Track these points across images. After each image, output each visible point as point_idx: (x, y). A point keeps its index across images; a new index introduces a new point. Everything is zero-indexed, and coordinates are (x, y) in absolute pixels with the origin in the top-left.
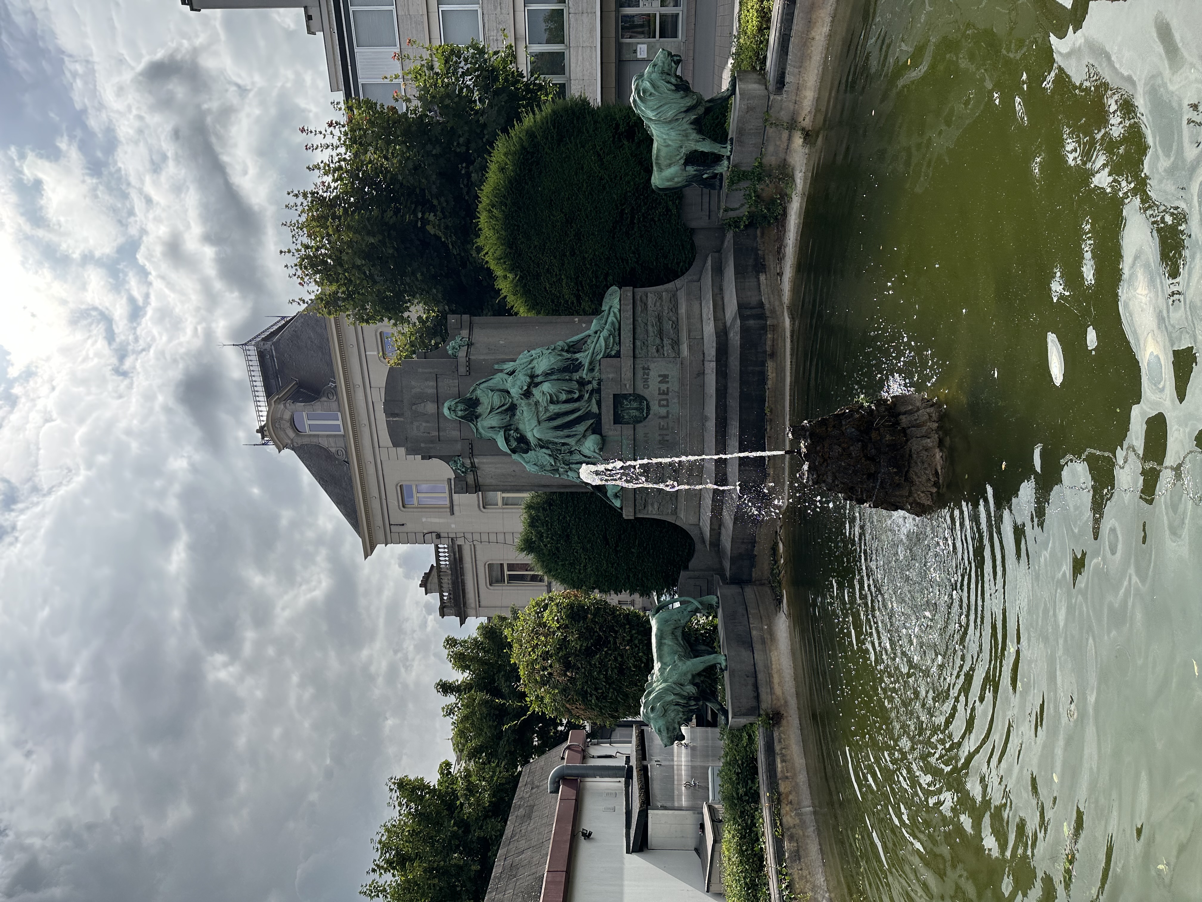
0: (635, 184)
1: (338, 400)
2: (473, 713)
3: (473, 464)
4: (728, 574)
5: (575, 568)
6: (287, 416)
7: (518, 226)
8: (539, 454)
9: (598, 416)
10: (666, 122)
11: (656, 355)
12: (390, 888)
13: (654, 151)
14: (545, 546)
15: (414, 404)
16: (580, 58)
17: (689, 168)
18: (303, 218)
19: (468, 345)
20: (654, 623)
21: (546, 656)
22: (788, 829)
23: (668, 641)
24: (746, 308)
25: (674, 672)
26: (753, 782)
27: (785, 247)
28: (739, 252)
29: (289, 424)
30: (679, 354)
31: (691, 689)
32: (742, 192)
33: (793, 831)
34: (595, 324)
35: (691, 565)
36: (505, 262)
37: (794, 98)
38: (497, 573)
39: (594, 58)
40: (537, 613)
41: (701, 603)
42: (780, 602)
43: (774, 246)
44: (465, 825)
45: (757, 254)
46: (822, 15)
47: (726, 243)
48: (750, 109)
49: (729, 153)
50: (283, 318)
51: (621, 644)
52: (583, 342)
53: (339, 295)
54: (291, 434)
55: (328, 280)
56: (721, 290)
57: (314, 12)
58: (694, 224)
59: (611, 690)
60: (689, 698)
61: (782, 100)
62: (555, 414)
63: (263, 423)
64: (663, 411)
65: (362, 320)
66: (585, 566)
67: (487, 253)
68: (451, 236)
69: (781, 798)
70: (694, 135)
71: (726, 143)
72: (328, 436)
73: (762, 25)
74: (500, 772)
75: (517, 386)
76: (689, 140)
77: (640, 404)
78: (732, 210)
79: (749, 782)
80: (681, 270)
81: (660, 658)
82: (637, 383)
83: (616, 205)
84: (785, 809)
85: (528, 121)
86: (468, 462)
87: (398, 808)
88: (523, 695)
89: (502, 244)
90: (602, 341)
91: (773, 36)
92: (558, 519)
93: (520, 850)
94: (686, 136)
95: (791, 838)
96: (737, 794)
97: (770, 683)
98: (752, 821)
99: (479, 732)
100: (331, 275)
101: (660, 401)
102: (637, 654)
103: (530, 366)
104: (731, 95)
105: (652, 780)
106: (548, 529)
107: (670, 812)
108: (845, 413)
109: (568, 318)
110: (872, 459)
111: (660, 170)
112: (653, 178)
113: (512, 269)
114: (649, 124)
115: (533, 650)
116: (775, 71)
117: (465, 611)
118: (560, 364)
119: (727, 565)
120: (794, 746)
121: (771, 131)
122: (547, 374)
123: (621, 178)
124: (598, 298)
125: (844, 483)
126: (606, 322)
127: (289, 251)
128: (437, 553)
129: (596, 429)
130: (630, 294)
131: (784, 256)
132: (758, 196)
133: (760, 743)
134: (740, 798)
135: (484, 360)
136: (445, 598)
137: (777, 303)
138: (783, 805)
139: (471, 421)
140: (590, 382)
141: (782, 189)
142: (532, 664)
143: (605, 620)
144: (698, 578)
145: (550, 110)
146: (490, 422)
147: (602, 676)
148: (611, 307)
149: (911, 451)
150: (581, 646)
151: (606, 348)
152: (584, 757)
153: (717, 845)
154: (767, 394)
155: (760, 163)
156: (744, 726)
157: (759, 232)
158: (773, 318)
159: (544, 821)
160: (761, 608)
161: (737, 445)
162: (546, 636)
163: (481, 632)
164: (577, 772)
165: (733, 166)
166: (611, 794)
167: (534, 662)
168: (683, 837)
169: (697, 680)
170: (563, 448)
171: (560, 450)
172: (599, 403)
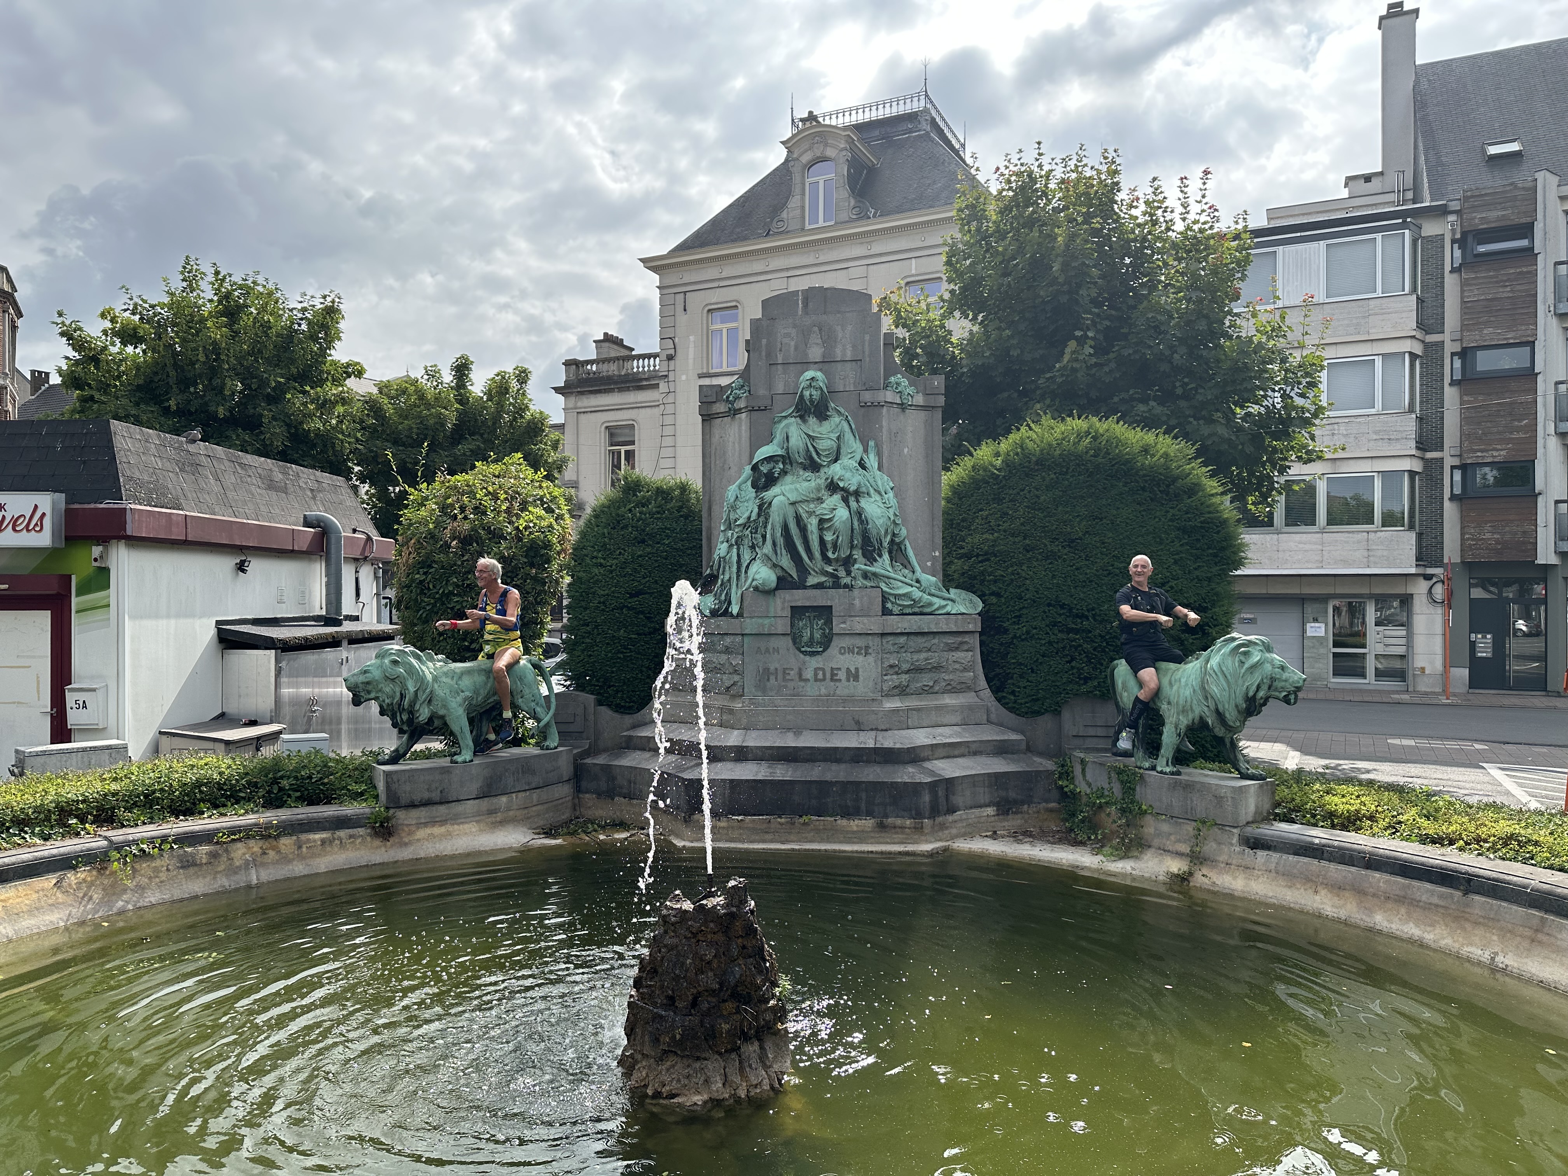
1: (851, 221)
3: (738, 411)
4: (588, 761)
5: (599, 551)
6: (830, 152)
7: (1067, 473)
8: (751, 503)
9: (802, 585)
10: (1203, 682)
11: (886, 664)
12: (195, 297)
14: (630, 510)
15: (820, 330)
18: (1088, 173)
19: (902, 404)
21: (479, 510)
22: (227, 851)
24: (947, 789)
25: (447, 691)
26: (298, 799)
27: (1031, 843)
28: (1027, 779)
29: (819, 155)
30: (886, 695)
31: (424, 714)
32: (1106, 786)
33: (224, 858)
34: (928, 579)
35: (603, 709)
36: (1017, 454)
37: (1234, 862)
38: (623, 436)
40: (541, 499)
41: (547, 725)
42: (548, 834)
43: (1034, 827)
45: (1023, 803)
46: (1349, 906)
47: (1038, 760)
48: (1219, 800)
49: (1159, 769)
50: (963, 147)
52: (906, 562)
53: (985, 223)
54: (806, 158)
55: (1005, 208)
56: (975, 753)
57: (1376, 185)
58: (1066, 714)
60: (411, 712)
61: (1232, 845)
62: (805, 525)
63: (821, 120)
64: (809, 674)
65: (951, 255)
66: (601, 565)
67: (1031, 429)
68: (1062, 375)
69: (270, 840)
70: (1184, 721)
72: (803, 207)
73: (1338, 817)
75: (843, 472)
78: (1083, 770)
79: (298, 794)
80: (1004, 697)
82: (847, 638)
83: (1093, 609)
84: (255, 846)
85: (1213, 486)
86: (741, 404)
87: (300, 307)
88: (429, 478)
89: (1042, 450)
90: (907, 589)
91: (1319, 835)
92: (666, 528)
93: (221, 476)
94: (1184, 711)
95: (214, 855)
96: (282, 778)
97: (432, 822)
98: (244, 798)
100: (1011, 211)
101: (823, 670)
103: (872, 491)
104: (1240, 773)
105: (320, 653)
106: (652, 514)
107: (273, 680)
109: (939, 541)
110: (694, 1004)
113: (1008, 464)
114: (1201, 659)
115: (489, 492)
116: (1272, 836)
117: (572, 393)
118: (874, 531)
119: (601, 760)
120: (344, 856)
121: (1189, 828)
122: (860, 515)
125: (662, 960)
126: (933, 595)
127: (1040, 154)
128: (649, 356)
129: (784, 582)
130: (971, 627)
131: (1020, 842)
132: (1100, 806)
133: (350, 809)
134: (275, 781)
135: (881, 427)
136: (589, 367)
137: (954, 831)
138: (260, 843)
139: (797, 409)
140: (849, 573)
141: (1110, 840)
142: (470, 492)
144: (586, 720)
146: (795, 435)
147: (451, 588)
148: (953, 601)
149: (706, 1059)
151: (895, 596)
152: (356, 560)
153: (222, 746)
154: (829, 818)
155: (1145, 812)
156: (375, 787)
157: (1053, 805)
158: (933, 827)
159: (262, 508)
160: (539, 807)
161: (760, 777)
162: (508, 511)
163: (537, 416)
164: (333, 550)
165: (1141, 775)
166: (303, 597)
167: (472, 494)
168: (240, 696)
169: (437, 723)
170: (759, 536)
171: (756, 533)
172: (819, 586)
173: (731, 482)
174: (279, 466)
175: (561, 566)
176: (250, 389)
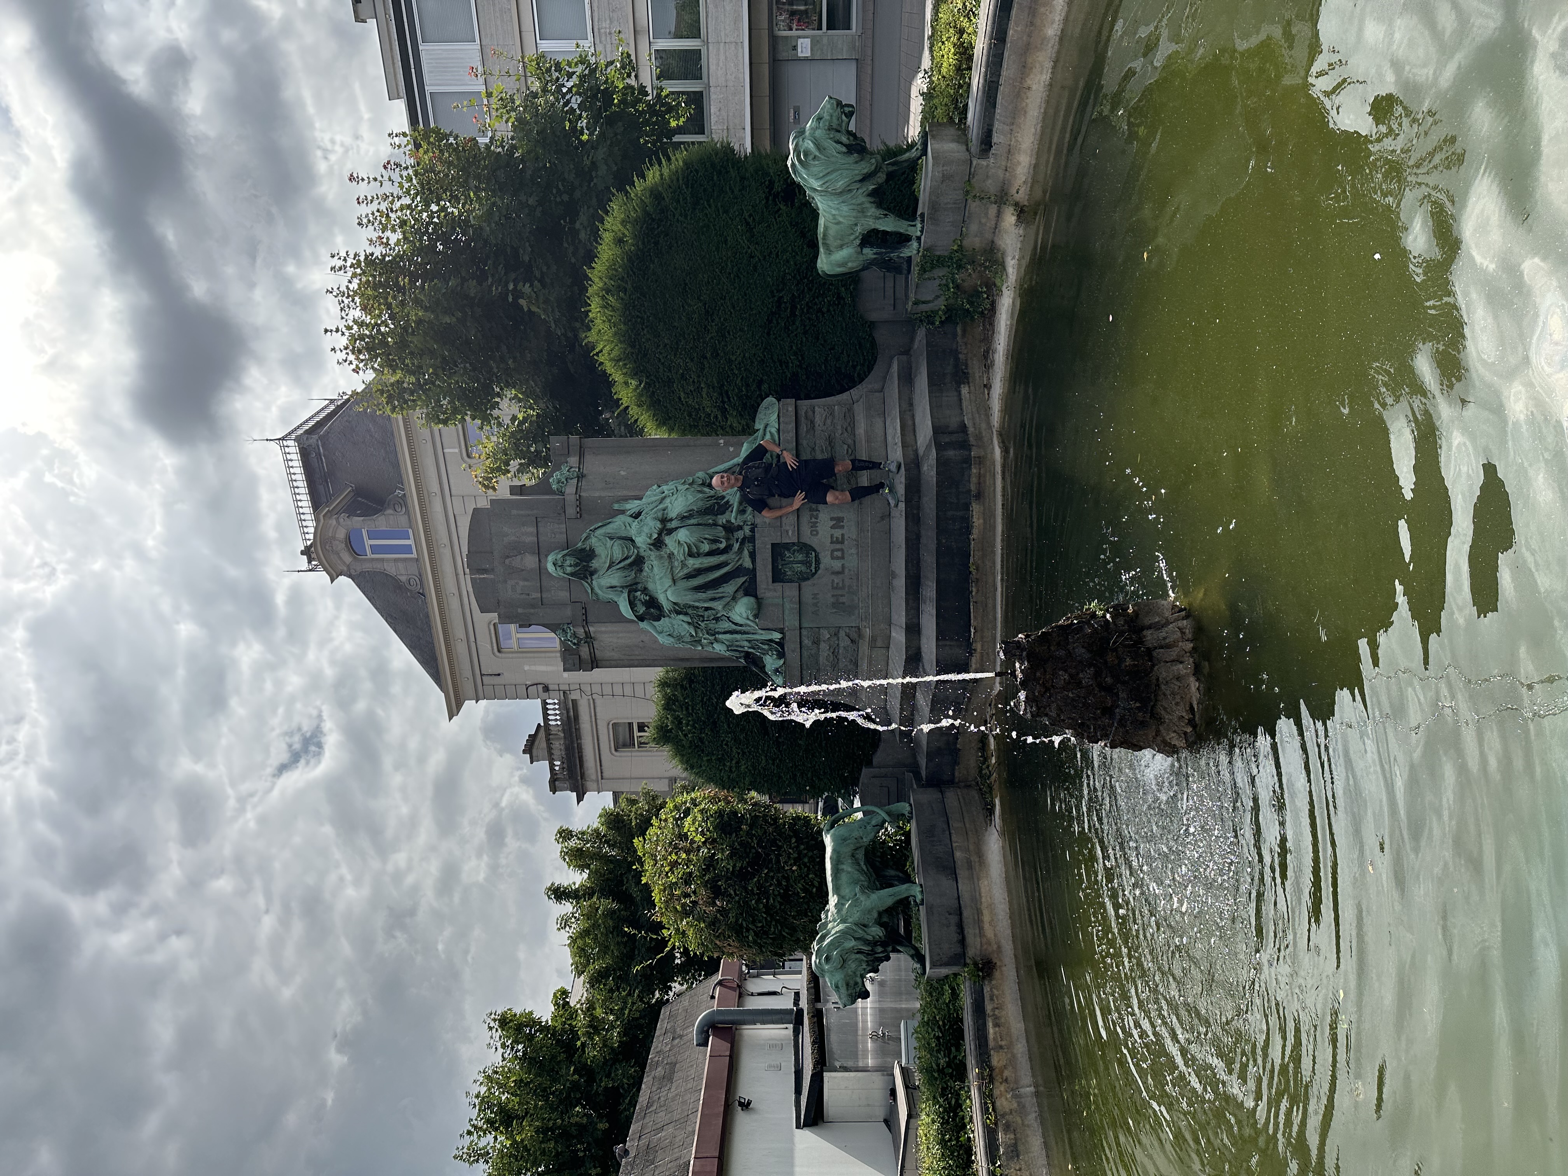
0: (796, 264)
1: (407, 512)
2: (595, 926)
3: (588, 635)
4: (924, 773)
5: (724, 765)
6: (341, 534)
7: (642, 318)
8: (674, 622)
9: (752, 573)
10: (836, 194)
12: (494, 1151)
13: (821, 229)
14: (685, 735)
15: (508, 557)
16: (722, 57)
17: (866, 251)
18: (354, 285)
19: (578, 477)
20: (828, 840)
21: (687, 879)
22: (1003, 1116)
23: (847, 867)
24: (943, 433)
25: (855, 910)
26: (957, 1049)
27: (993, 353)
28: (935, 355)
29: (344, 545)
31: (877, 932)
32: (937, 282)
33: (1009, 1118)
34: (746, 448)
35: (876, 760)
36: (625, 365)
37: (1004, 163)
38: (623, 733)
39: (740, 58)
40: (676, 820)
41: (889, 814)
42: (991, 812)
43: (980, 347)
44: (587, 1072)
45: (957, 359)
46: (1040, 59)
47: (916, 344)
48: (946, 178)
49: (919, 234)
50: (332, 401)
51: (785, 863)
53: (405, 385)
54: (347, 558)
55: (391, 366)
56: (911, 404)
58: (874, 316)
59: (774, 923)
60: (874, 943)
61: (988, 166)
62: (695, 570)
63: (309, 543)
64: (837, 565)
65: (438, 420)
66: (737, 763)
67: (601, 351)
68: (552, 314)
69: (994, 1074)
70: (873, 211)
71: (914, 219)
72: (396, 560)
73: (960, 65)
74: (633, 1003)
75: (644, 534)
76: (866, 217)
77: (807, 556)
78: (924, 302)
79: (953, 1049)
80: (859, 375)
81: (837, 890)
82: (802, 528)
83: (772, 292)
84: (999, 1089)
85: (653, 175)
86: (581, 632)
87: (500, 1051)
88: (660, 926)
89: (621, 342)
91: (976, 80)
92: (702, 701)
93: (659, 1126)
94: (863, 211)
95: (1007, 1128)
96: (938, 1065)
97: (979, 922)
98: (957, 1100)
99: (605, 949)
100: (394, 360)
101: (833, 551)
102: (807, 876)
103: (661, 506)
104: (920, 158)
105: (829, 1030)
106: (689, 715)
107: (852, 1074)
108: (1072, 624)
109: (710, 439)
110: (1108, 689)
111: (829, 252)
112: (819, 261)
113: (635, 374)
114: (813, 195)
115: (670, 870)
116: (979, 128)
117: (583, 785)
118: (700, 504)
119: (923, 762)
120: (1010, 1006)
121: (974, 205)
122: (684, 517)
123: (777, 255)
124: (751, 410)
125: (1072, 719)
127: (337, 330)
128: (545, 710)
129: (750, 590)
130: (791, 409)
131: (993, 362)
132: (957, 287)
133: (966, 1000)
134: (941, 1071)
135: (600, 497)
136: (557, 768)
137: (984, 425)
138: (997, 1084)
139: (585, 578)
140: (740, 528)
141: (988, 279)
142: (671, 888)
143: (765, 832)
144: (885, 776)
145: (681, 163)
146: (609, 580)
147: (761, 906)
148: (766, 426)
149: (1158, 679)
150: (734, 866)
152: (741, 996)
153: (912, 1121)
154: (972, 546)
155: (960, 246)
156: (947, 977)
157: (959, 330)
158: (978, 447)
159: (689, 1086)
160: (966, 820)
161: (934, 612)
162: (688, 852)
163: (603, 820)
164: (730, 1018)
165: (924, 250)
166: (776, 1046)
167: (673, 886)
168: (868, 1105)
169: (885, 919)
170: (706, 613)
171: (703, 616)
172: (753, 555)
173: (656, 641)
174: (650, 1071)
175: (739, 801)
176: (581, 1098)
